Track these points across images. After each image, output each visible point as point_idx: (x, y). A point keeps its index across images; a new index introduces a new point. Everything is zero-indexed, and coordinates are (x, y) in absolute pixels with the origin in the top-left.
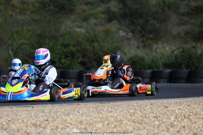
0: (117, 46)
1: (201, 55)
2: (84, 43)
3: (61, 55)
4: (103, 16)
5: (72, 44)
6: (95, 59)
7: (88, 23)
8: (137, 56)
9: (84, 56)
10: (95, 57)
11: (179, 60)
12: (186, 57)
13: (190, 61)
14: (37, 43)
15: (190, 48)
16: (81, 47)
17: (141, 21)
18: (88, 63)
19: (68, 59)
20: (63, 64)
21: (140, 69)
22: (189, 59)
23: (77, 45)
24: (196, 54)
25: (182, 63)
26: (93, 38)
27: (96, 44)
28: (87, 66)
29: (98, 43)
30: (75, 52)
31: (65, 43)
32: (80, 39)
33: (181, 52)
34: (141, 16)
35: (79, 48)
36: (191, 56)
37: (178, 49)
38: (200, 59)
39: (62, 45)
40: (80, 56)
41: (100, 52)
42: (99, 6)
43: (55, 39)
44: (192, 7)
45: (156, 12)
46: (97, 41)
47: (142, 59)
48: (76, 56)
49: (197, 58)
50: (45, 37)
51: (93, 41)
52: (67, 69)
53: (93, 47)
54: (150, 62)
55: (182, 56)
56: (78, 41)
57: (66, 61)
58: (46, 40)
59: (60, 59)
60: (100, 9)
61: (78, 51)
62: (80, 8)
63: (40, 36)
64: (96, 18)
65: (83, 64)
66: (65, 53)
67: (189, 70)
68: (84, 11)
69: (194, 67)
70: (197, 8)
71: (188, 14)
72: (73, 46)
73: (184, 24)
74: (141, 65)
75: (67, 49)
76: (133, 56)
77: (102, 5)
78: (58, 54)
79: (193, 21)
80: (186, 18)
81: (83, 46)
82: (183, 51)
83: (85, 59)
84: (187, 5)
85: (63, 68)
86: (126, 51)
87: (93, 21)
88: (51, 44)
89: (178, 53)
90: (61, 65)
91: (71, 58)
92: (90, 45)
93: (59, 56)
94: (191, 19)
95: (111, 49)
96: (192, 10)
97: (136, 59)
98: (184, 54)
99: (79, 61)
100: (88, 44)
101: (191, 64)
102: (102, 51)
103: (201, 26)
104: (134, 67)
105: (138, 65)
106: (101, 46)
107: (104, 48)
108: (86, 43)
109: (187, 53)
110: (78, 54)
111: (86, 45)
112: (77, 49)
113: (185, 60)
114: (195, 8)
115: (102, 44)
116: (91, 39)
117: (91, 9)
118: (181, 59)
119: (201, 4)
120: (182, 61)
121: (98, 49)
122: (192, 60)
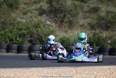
0: (52, 31)
1: (105, 38)
2: (32, 28)
3: (16, 35)
4: (37, 12)
5: (24, 28)
6: (38, 39)
7: (27, 16)
8: (65, 37)
9: (31, 37)
10: (38, 37)
11: (92, 40)
13: (99, 41)
14: (2, 27)
16: (29, 30)
17: (62, 15)
18: (34, 41)
19: (21, 38)
20: (18, 41)
21: (67, 45)
22: (98, 40)
23: (27, 29)
24: (103, 37)
25: (93, 43)
26: (37, 25)
27: (39, 29)
28: (33, 43)
29: (40, 28)
30: (26, 34)
31: (20, 28)
32: (29, 26)
34: (61, 12)
35: (28, 31)
36: (99, 38)
37: (91, 33)
38: (105, 40)
39: (18, 29)
40: (29, 36)
42: (33, 5)
43: (13, 25)
44: (91, 8)
45: (71, 10)
46: (40, 27)
47: (68, 39)
48: (27, 36)
49: (103, 39)
50: (7, 24)
51: (37, 27)
52: (20, 44)
53: (37, 31)
54: (73, 41)
55: (94, 38)
56: (27, 27)
57: (20, 39)
58: (7, 26)
59: (16, 38)
60: (33, 7)
61: (27, 33)
62: (22, 6)
63: (3, 23)
64: (31, 13)
65: (30, 41)
66: (19, 34)
67: (98, 48)
68: (24, 8)
69: (101, 45)
70: (94, 8)
71: (89, 12)
72: (25, 30)
73: (87, 18)
74: (67, 43)
75: (21, 32)
76: (62, 37)
77: (35, 5)
78: (15, 34)
79: (92, 16)
80: (88, 14)
81: (31, 30)
82: (94, 35)
83: (32, 39)
84: (88, 6)
85: (18, 44)
86: (58, 34)
87: (30, 14)
88: (10, 28)
89: (91, 36)
90: (16, 42)
91: (23, 37)
92: (35, 30)
93: (15, 36)
94: (91, 15)
95: (48, 33)
96: (91, 9)
97: (64, 39)
98: (95, 36)
99: (28, 39)
100: (34, 29)
101: (99, 43)
102: (43, 33)
103: (98, 20)
104: (63, 44)
105: (66, 43)
106: (42, 30)
107: (44, 31)
108: (33, 28)
109: (97, 36)
110: (28, 35)
111: (33, 29)
112: (27, 31)
113: (95, 40)
114: (93, 8)
115: (43, 29)
116: (36, 26)
117: (28, 7)
118: (93, 40)
119: (97, 6)
120: (93, 41)
121: (40, 32)
122: (100, 41)
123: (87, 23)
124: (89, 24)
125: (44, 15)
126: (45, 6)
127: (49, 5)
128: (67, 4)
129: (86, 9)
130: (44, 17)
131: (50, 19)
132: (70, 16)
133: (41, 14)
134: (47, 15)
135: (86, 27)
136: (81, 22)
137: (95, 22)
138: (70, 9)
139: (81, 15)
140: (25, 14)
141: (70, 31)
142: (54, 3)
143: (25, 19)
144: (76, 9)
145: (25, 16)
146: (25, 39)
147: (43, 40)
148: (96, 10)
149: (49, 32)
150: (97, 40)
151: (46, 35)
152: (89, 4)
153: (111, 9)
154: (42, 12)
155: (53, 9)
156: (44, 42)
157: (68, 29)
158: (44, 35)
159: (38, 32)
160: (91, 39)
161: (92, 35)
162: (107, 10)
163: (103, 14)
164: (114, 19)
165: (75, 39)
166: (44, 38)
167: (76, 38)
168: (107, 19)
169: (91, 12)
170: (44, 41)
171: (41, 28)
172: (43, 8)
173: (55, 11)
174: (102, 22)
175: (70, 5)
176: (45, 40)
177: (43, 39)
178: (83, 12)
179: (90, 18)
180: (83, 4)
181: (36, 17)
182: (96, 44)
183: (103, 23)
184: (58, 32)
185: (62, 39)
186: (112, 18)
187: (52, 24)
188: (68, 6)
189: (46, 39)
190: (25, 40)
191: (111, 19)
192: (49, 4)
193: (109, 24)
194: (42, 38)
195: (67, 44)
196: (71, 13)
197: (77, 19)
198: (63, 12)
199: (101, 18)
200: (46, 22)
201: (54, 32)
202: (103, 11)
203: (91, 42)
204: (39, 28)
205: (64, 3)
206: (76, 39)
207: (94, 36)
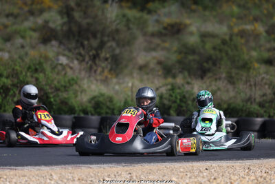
0: (73, 79)
2: (24, 73)
4: (35, 35)
5: (5, 73)
7: (12, 45)
8: (102, 95)
11: (166, 102)
12: (176, 98)
13: (183, 104)
15: (183, 85)
16: (18, 78)
17: (95, 43)
21: (107, 113)
22: (181, 100)
23: (12, 76)
24: (193, 94)
25: (170, 107)
26: (38, 67)
27: (41, 76)
29: (45, 73)
30: (9, 86)
32: (17, 67)
33: (170, 90)
34: (95, 36)
35: (16, 81)
36: (184, 97)
37: (164, 85)
40: (17, 92)
41: (48, 87)
42: (26, 19)
44: (165, 25)
45: (117, 31)
46: (43, 71)
47: (111, 100)
48: (12, 92)
49: (194, 100)
51: (36, 70)
53: (37, 79)
54: (122, 104)
55: (171, 96)
56: (13, 69)
60: (27, 24)
61: (14, 85)
64: (23, 37)
67: (181, 119)
68: (6, 27)
69: (189, 113)
70: (172, 26)
71: (160, 35)
72: (7, 77)
73: (154, 49)
74: (108, 107)
76: (96, 94)
77: (31, 18)
79: (167, 45)
80: (156, 41)
81: (21, 79)
82: (173, 89)
84: (157, 21)
86: (85, 86)
87: (19, 41)
89: (164, 92)
91: (4, 95)
92: (32, 77)
94: (164, 41)
95: (63, 83)
96: (165, 28)
97: (101, 99)
98: (173, 92)
99: (15, 99)
100: (29, 74)
101: (184, 108)
102: (50, 85)
103: (180, 53)
104: (98, 110)
105: (105, 108)
106: (48, 78)
107: (52, 81)
108: (26, 73)
109: (178, 91)
110: (15, 90)
111: (26, 75)
112: (12, 81)
113: (175, 102)
114: (169, 25)
115: (50, 74)
116: (33, 68)
117: (14, 24)
118: (169, 100)
119: (178, 21)
120: (170, 103)
121: (44, 83)
122: (185, 103)
123: (155, 61)
124: (160, 63)
125: (54, 43)
126: (56, 20)
127: (65, 19)
128: (109, 15)
129: (152, 27)
130: (52, 46)
131: (66, 52)
132: (114, 44)
133: (45, 40)
134: (61, 43)
135: (152, 70)
136: (142, 58)
137: (174, 58)
138: (114, 27)
139: (140, 41)
140: (8, 39)
141: (115, 80)
142: (77, 15)
143: (9, 52)
144: (129, 29)
145: (8, 45)
146: (8, 98)
147: (51, 102)
148: (175, 30)
149: (65, 82)
150: (178, 101)
151: (57, 90)
152: (159, 15)
153: (212, 27)
154: (47, 36)
155: (75, 29)
156: (54, 107)
157: (109, 76)
158: (53, 90)
159: (40, 82)
160: (166, 99)
161: (167, 90)
162: (203, 29)
163: (193, 40)
164: (218, 53)
165: (126, 100)
166: (54, 96)
167: (129, 96)
168: (202, 51)
169: (165, 35)
170: (54, 103)
171: (47, 73)
172: (52, 25)
173: (79, 32)
174: (191, 57)
175: (114, 19)
176: (55, 101)
177: (50, 98)
178: (145, 34)
179: (163, 49)
180: (146, 16)
181: (33, 47)
182: (176, 111)
183: (194, 60)
184: (85, 81)
185: (96, 99)
186: (214, 48)
187: (73, 63)
188: (109, 20)
189: (57, 99)
190: (8, 102)
191: (212, 52)
192: (65, 16)
193: (207, 62)
194: (48, 97)
195: (108, 110)
196: (117, 38)
197: (131, 52)
198: (99, 35)
199: (188, 50)
200: (58, 60)
201: (76, 83)
202: (192, 34)
203: (164, 105)
204: (41, 72)
205: (100, 13)
206: (129, 99)
207: (171, 92)
